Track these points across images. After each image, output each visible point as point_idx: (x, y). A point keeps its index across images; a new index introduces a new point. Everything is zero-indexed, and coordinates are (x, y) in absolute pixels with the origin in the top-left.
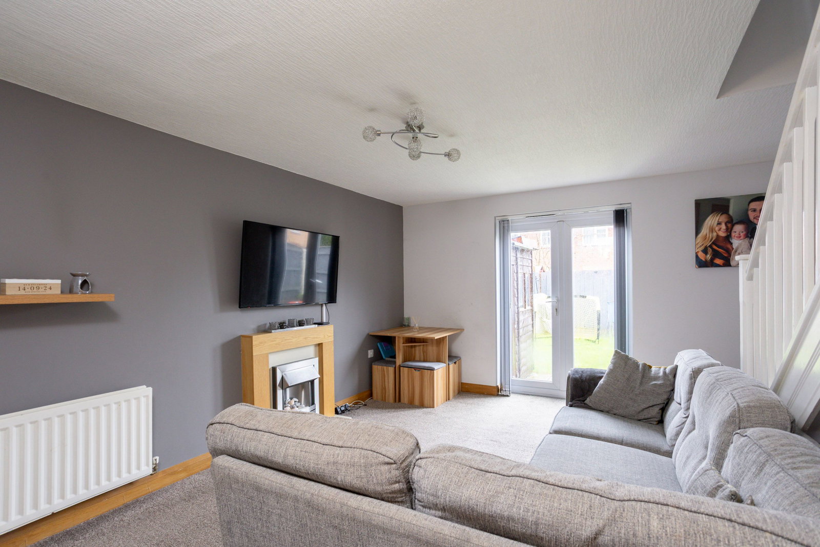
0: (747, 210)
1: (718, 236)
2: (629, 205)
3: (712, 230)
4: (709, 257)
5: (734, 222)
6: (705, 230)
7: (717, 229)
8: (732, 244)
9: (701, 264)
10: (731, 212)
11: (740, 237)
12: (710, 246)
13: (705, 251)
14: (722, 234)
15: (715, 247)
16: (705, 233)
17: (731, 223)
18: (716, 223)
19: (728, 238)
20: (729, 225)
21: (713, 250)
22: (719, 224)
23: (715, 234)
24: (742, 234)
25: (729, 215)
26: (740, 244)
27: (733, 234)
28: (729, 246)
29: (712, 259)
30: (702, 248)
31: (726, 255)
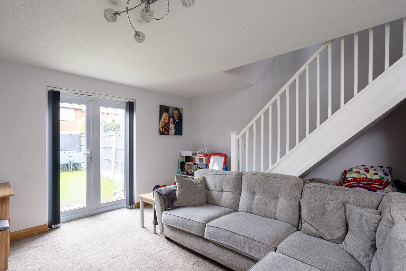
0: (174, 113)
1: (166, 122)
2: (134, 101)
3: (164, 119)
4: (163, 130)
5: (171, 117)
6: (162, 119)
7: (166, 119)
8: (170, 126)
9: (161, 133)
10: (170, 113)
11: (172, 123)
12: (164, 126)
13: (162, 128)
14: (167, 122)
15: (165, 126)
16: (162, 120)
17: (170, 117)
18: (166, 117)
19: (169, 123)
20: (169, 118)
21: (165, 128)
22: (167, 117)
23: (165, 121)
24: (172, 122)
25: (169, 114)
26: (172, 126)
27: (170, 122)
28: (169, 126)
29: (164, 132)
30: (161, 126)
31: (168, 130)
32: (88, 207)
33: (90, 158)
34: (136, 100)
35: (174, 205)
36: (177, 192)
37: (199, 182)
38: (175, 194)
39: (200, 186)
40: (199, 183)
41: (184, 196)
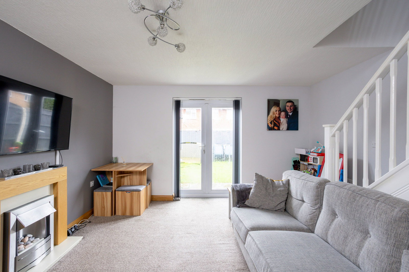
0: (286, 106)
1: (276, 116)
2: (241, 99)
3: (274, 114)
4: (272, 126)
5: (281, 111)
6: (271, 114)
7: (275, 113)
8: (280, 120)
9: (270, 129)
10: (280, 106)
11: (283, 117)
12: (273, 121)
13: (271, 123)
14: (277, 116)
15: (275, 121)
17: (280, 111)
18: (275, 111)
19: (279, 117)
20: (280, 112)
21: (274, 122)
22: (276, 111)
23: (275, 115)
24: (284, 116)
25: (279, 107)
26: (283, 121)
27: (281, 116)
28: (279, 121)
29: (274, 127)
30: (270, 121)
31: (278, 125)
32: (202, 190)
33: (204, 150)
34: (241, 98)
35: (245, 203)
36: (252, 191)
37: (281, 184)
38: (249, 193)
39: (280, 190)
40: (281, 186)
41: (257, 197)
